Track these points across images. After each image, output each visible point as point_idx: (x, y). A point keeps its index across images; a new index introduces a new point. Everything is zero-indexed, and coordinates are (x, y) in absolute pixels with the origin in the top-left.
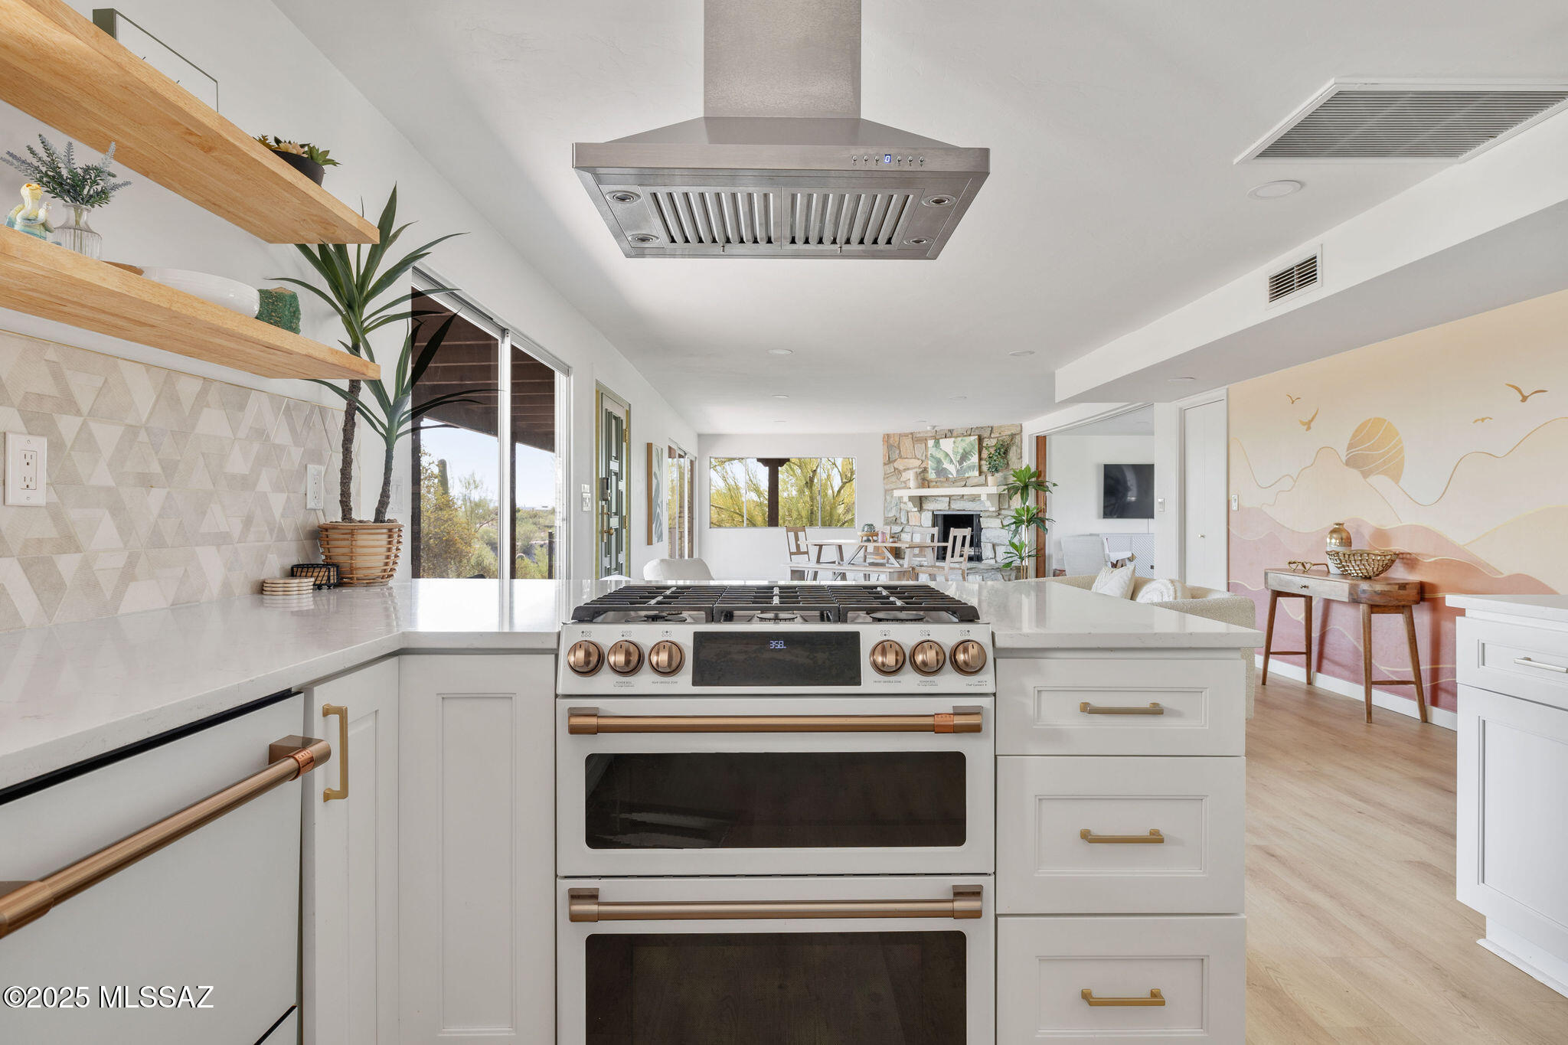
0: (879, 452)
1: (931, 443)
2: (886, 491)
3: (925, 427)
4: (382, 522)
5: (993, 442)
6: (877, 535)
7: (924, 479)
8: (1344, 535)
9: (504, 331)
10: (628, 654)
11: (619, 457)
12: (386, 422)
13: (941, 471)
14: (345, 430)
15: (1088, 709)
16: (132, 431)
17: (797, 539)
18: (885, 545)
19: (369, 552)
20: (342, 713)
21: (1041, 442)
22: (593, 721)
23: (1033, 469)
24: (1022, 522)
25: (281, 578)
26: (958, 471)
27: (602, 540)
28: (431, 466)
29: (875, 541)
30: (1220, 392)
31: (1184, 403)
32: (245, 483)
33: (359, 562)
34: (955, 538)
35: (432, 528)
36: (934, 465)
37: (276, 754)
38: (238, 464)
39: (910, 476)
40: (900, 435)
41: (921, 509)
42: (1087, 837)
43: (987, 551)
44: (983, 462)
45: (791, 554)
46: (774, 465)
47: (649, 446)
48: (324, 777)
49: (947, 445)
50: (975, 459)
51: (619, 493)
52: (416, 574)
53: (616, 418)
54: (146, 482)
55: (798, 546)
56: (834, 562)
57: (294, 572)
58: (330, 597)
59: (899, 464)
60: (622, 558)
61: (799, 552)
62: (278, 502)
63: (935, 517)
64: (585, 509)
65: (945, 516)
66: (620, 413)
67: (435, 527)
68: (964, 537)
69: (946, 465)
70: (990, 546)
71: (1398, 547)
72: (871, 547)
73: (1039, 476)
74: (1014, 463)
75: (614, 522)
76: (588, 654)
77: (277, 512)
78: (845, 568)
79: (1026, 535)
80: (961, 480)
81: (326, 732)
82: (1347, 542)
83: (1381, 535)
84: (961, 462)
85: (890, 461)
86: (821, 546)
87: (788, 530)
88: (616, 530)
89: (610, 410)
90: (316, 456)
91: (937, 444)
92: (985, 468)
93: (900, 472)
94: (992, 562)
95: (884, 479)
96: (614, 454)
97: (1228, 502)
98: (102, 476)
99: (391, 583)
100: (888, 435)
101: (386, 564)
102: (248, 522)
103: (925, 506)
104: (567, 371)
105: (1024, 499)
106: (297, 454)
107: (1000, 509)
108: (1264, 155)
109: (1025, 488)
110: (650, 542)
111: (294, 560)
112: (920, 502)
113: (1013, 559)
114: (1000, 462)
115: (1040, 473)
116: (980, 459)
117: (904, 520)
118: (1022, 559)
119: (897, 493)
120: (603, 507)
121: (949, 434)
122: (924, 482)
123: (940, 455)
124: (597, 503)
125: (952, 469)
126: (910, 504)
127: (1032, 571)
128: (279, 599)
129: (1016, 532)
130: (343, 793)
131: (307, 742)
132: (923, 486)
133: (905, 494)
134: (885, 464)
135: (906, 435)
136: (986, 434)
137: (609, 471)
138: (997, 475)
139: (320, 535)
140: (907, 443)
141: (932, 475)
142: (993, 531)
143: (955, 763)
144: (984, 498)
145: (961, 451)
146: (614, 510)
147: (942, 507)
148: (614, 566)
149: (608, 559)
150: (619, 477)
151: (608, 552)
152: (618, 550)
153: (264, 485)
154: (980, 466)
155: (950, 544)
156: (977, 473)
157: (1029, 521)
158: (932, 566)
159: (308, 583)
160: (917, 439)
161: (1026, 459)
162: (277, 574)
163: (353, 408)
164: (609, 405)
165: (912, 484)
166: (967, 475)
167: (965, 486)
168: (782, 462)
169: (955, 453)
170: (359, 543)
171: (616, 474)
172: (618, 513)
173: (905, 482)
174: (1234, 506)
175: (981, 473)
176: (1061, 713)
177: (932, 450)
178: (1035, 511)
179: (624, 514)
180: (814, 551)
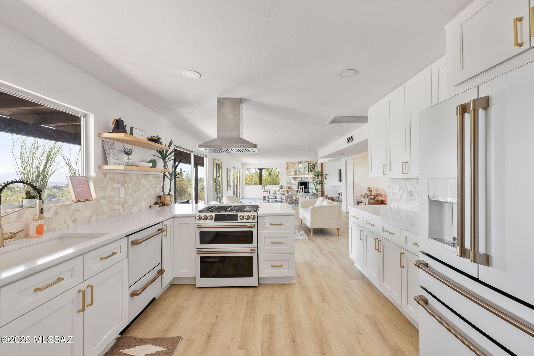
0: (285, 167)
1: (297, 165)
2: (287, 176)
3: (295, 160)
4: (170, 195)
5: (312, 164)
6: (283, 187)
7: (296, 173)
8: (370, 190)
9: (192, 152)
10: (205, 217)
11: (219, 173)
12: (170, 178)
13: (300, 171)
14: (163, 179)
15: (272, 224)
16: (133, 184)
17: (265, 188)
18: (285, 190)
19: (168, 200)
20: (166, 225)
21: (322, 165)
22: (200, 226)
23: (320, 171)
24: (318, 184)
25: (153, 205)
26: (303, 171)
27: (215, 191)
28: (178, 171)
29: (283, 189)
30: (351, 157)
31: (346, 158)
32: (148, 190)
33: (166, 202)
34: (300, 188)
35: (178, 186)
36: (298, 170)
37: (159, 230)
38: (147, 187)
39: (292, 172)
40: (290, 163)
41: (295, 180)
42: (272, 243)
43: (310, 191)
44: (309, 169)
45: (263, 192)
46: (261, 170)
47: (227, 169)
48: (164, 233)
49: (301, 165)
50: (307, 168)
51: (219, 181)
52: (175, 203)
53: (218, 164)
54: (135, 192)
55: (265, 190)
56: (273, 194)
57: (155, 204)
58: (161, 208)
59: (290, 170)
60: (220, 195)
61: (265, 191)
62: (153, 192)
63: (298, 182)
64: (211, 185)
65: (301, 182)
66: (219, 163)
67: (179, 186)
68: (303, 188)
69: (301, 170)
70: (311, 189)
71: (380, 192)
72: (282, 190)
73: (322, 173)
74: (316, 170)
75: (218, 187)
76: (199, 217)
77: (153, 194)
78: (276, 195)
79: (319, 187)
80: (304, 174)
81: (164, 228)
82: (371, 191)
83: (377, 190)
84: (304, 169)
85: (288, 169)
86: (270, 190)
87: (263, 186)
88: (219, 189)
89: (217, 163)
90: (158, 184)
91: (299, 165)
92: (309, 171)
93: (290, 171)
94: (312, 193)
95: (287, 173)
96: (218, 172)
97: (354, 181)
98: (130, 192)
99: (171, 205)
100: (287, 163)
101: (170, 202)
102: (148, 196)
103: (296, 180)
104: (206, 157)
105: (318, 178)
106: (155, 184)
107: (313, 181)
108: (330, 123)
109: (318, 176)
110: (228, 190)
111: (155, 202)
112: (295, 179)
113: (316, 192)
114: (313, 169)
115: (322, 172)
116: (308, 169)
117: (291, 183)
118: (318, 192)
119: (289, 177)
120: (215, 184)
121: (301, 163)
122: (296, 174)
123: (299, 168)
124: (214, 184)
125: (302, 171)
126: (292, 179)
127: (320, 195)
128: (154, 209)
129: (316, 186)
130: (167, 236)
131: (162, 229)
132: (295, 175)
133: (291, 177)
134: (287, 170)
135: (291, 163)
136: (310, 162)
137: (217, 176)
138: (312, 172)
139: (159, 197)
140: (292, 164)
141: (297, 172)
142: (312, 186)
143: (251, 232)
144: (309, 178)
145: (304, 167)
146: (218, 184)
147: (300, 180)
148: (218, 197)
149: (217, 195)
150: (219, 177)
151: (217, 194)
152: (220, 193)
153: (151, 190)
154: (308, 170)
155: (299, 189)
156: (308, 172)
157: (319, 184)
158: (296, 195)
159: (158, 206)
160: (294, 164)
161: (319, 169)
162: (153, 204)
163: (165, 175)
164: (216, 162)
165: (293, 174)
166: (305, 172)
167: (305, 175)
168: (263, 169)
169: (303, 167)
170: (166, 199)
171: (219, 176)
172: (219, 185)
173: (291, 174)
174: (354, 183)
175: (309, 172)
176: (268, 225)
177: (297, 166)
178: (321, 181)
179: (221, 185)
180: (269, 191)
